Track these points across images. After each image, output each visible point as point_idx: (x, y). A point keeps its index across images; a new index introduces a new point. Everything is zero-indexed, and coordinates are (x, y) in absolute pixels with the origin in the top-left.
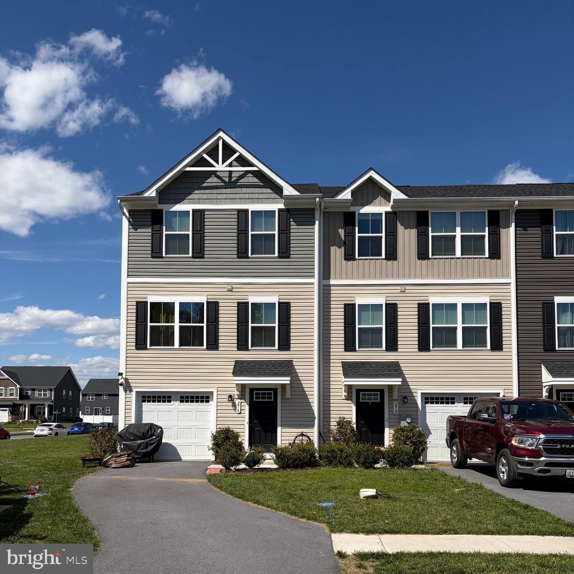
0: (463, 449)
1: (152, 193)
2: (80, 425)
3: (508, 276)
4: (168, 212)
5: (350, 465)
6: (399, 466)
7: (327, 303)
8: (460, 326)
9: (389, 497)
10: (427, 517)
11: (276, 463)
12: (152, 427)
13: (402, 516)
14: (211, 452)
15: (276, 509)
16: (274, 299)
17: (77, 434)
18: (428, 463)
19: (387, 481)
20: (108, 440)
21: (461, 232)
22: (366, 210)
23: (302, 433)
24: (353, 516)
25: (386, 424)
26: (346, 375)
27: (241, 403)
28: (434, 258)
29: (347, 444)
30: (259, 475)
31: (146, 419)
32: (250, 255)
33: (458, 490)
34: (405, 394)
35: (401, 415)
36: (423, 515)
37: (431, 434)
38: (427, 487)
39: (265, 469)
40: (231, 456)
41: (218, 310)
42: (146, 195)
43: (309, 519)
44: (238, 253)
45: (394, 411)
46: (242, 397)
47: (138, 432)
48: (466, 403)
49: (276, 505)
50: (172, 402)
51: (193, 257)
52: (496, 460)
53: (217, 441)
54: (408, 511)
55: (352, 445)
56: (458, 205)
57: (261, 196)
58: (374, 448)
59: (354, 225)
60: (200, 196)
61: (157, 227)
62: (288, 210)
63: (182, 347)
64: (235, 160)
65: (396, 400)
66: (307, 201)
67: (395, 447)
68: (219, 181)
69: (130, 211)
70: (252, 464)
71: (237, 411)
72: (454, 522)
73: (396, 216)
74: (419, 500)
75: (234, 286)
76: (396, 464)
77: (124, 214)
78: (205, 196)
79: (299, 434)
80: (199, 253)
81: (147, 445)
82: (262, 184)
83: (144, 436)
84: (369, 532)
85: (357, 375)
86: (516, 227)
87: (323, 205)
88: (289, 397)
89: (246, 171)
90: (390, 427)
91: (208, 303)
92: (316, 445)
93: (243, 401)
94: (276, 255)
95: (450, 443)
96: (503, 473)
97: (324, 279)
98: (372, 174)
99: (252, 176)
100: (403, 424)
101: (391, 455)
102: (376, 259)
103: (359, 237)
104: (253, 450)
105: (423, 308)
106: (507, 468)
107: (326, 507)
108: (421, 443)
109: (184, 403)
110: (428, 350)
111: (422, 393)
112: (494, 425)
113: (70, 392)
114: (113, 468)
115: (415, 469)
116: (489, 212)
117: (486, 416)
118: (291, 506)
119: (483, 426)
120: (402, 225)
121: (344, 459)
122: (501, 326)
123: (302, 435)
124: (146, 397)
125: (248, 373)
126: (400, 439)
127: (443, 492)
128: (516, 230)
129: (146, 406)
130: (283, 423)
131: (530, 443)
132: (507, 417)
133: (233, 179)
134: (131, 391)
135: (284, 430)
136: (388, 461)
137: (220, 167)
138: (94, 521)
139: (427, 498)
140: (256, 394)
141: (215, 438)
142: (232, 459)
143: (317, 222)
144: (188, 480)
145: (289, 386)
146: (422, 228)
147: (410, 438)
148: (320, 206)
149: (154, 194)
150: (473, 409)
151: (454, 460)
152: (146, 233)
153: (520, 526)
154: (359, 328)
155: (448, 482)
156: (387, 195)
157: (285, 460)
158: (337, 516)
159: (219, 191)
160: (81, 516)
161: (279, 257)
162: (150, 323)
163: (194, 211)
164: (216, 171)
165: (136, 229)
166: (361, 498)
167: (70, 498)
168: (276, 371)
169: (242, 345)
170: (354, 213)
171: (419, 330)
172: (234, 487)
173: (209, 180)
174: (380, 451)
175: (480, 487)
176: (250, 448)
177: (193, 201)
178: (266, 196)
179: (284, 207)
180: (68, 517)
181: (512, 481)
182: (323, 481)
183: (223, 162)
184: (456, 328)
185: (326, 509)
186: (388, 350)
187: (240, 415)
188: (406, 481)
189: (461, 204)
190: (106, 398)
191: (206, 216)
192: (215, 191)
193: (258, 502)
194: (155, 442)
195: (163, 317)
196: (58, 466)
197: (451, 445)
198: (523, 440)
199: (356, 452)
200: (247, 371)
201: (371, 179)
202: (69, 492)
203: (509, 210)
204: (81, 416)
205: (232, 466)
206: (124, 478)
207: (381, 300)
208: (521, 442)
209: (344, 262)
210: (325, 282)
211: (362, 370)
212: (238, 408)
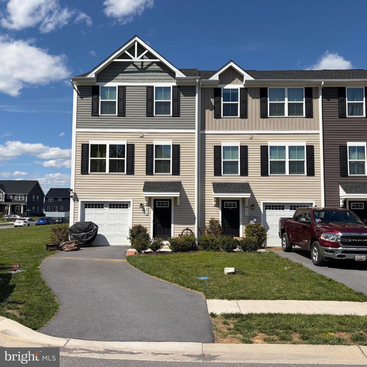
0: (289, 240)
1: (92, 75)
2: (44, 219)
3: (318, 129)
4: (103, 87)
5: (218, 249)
6: (249, 251)
7: (203, 145)
8: (287, 160)
9: (243, 273)
10: (267, 288)
11: (170, 248)
12: (91, 224)
13: (251, 287)
14: (129, 241)
15: (171, 281)
16: (170, 143)
17: (42, 225)
18: (267, 248)
19: (242, 262)
20: (63, 233)
21: (288, 101)
22: (228, 87)
23: (187, 228)
24: (221, 287)
25: (241, 222)
26: (215, 191)
27: (148, 208)
28: (271, 118)
29: (216, 235)
30: (160, 256)
31: (87, 219)
32: (154, 115)
33: (287, 268)
34: (252, 204)
35: (250, 217)
36: (265, 286)
37: (269, 229)
38: (267, 266)
39: (163, 252)
40: (142, 244)
41: (134, 149)
42: (89, 76)
43: (192, 289)
44: (147, 113)
45: (246, 213)
46: (149, 205)
47: (82, 227)
48: (291, 209)
49: (171, 279)
50: (104, 208)
51: (118, 116)
52: (311, 248)
53: (133, 233)
54: (255, 283)
55: (219, 236)
56: (286, 84)
57: (162, 78)
58: (233, 239)
59: (220, 96)
60: (123, 77)
61: (95, 97)
62: (179, 87)
63: (111, 173)
64: (145, 55)
65: (247, 207)
66: (191, 81)
67: (246, 238)
68: (135, 68)
69: (78, 87)
70: (155, 249)
71: (145, 214)
72: (284, 291)
73: (247, 91)
74: (262, 275)
75: (144, 134)
76: (247, 249)
77: (74, 88)
78: (126, 77)
79: (185, 228)
80: (122, 113)
81: (88, 236)
82: (162, 70)
83: (86, 230)
84: (230, 298)
85: (222, 191)
86: (322, 98)
87: (201, 83)
88: (179, 205)
89: (152, 62)
90: (243, 224)
91: (128, 145)
92: (196, 236)
93: (150, 207)
94: (171, 115)
95: (282, 235)
96: (315, 256)
97: (201, 130)
98: (232, 64)
99: (156, 65)
100: (252, 223)
101: (244, 244)
102: (234, 118)
103: (223, 104)
104: (156, 240)
105: (264, 149)
106: (318, 253)
107: (203, 280)
108: (263, 235)
109: (112, 209)
110: (267, 175)
111: (263, 203)
112: (309, 225)
113: (38, 197)
114: (66, 251)
115: (260, 253)
116: (305, 88)
117: (304, 220)
118: (180, 279)
119: (302, 226)
120: (250, 97)
121: (214, 246)
122: (314, 160)
123: (187, 229)
124: (87, 205)
125: (152, 190)
126: (249, 233)
127: (277, 269)
128: (322, 100)
129: (87, 211)
130: (175, 222)
131: (332, 238)
132: (318, 220)
133: (144, 67)
134: (78, 201)
135: (176, 226)
136: (242, 247)
137: (136, 59)
138: (55, 290)
139: (267, 274)
140: (158, 203)
141: (131, 231)
142: (142, 245)
143: (197, 94)
144: (114, 260)
145: (179, 198)
146: (264, 98)
147: (256, 232)
148: (199, 84)
149: (94, 76)
150: (296, 214)
151: (284, 246)
152: (88, 100)
153: (326, 295)
154: (223, 161)
155: (280, 262)
156: (241, 77)
157: (176, 246)
158: (210, 287)
159: (135, 74)
160: (47, 287)
161: (173, 116)
162: (91, 157)
163: (119, 87)
164: (134, 62)
165: (82, 98)
166: (225, 273)
167: (39, 273)
168: (171, 188)
169: (149, 172)
170: (220, 89)
171: (261, 162)
172: (144, 266)
173: (129, 67)
174: (237, 241)
175: (301, 266)
176: (154, 239)
177: (118, 81)
178: (165, 78)
179: (176, 85)
180: (38, 288)
181: (321, 261)
182: (201, 261)
183: (138, 56)
184: (285, 162)
185: (202, 281)
186: (242, 175)
187: (147, 217)
188: (254, 261)
189: (288, 84)
190: (61, 200)
191: (127, 90)
192: (132, 74)
193: (159, 276)
194: (93, 234)
195: (99, 154)
196: (30, 250)
197: (282, 236)
198: (327, 236)
199: (222, 241)
200: (153, 189)
201: (231, 67)
202: (38, 269)
203: (318, 87)
204: (44, 212)
205: (142, 250)
206: (73, 258)
207: (237, 144)
208: (327, 237)
209: (214, 119)
210: (202, 132)
211: (225, 188)
212: (146, 212)
